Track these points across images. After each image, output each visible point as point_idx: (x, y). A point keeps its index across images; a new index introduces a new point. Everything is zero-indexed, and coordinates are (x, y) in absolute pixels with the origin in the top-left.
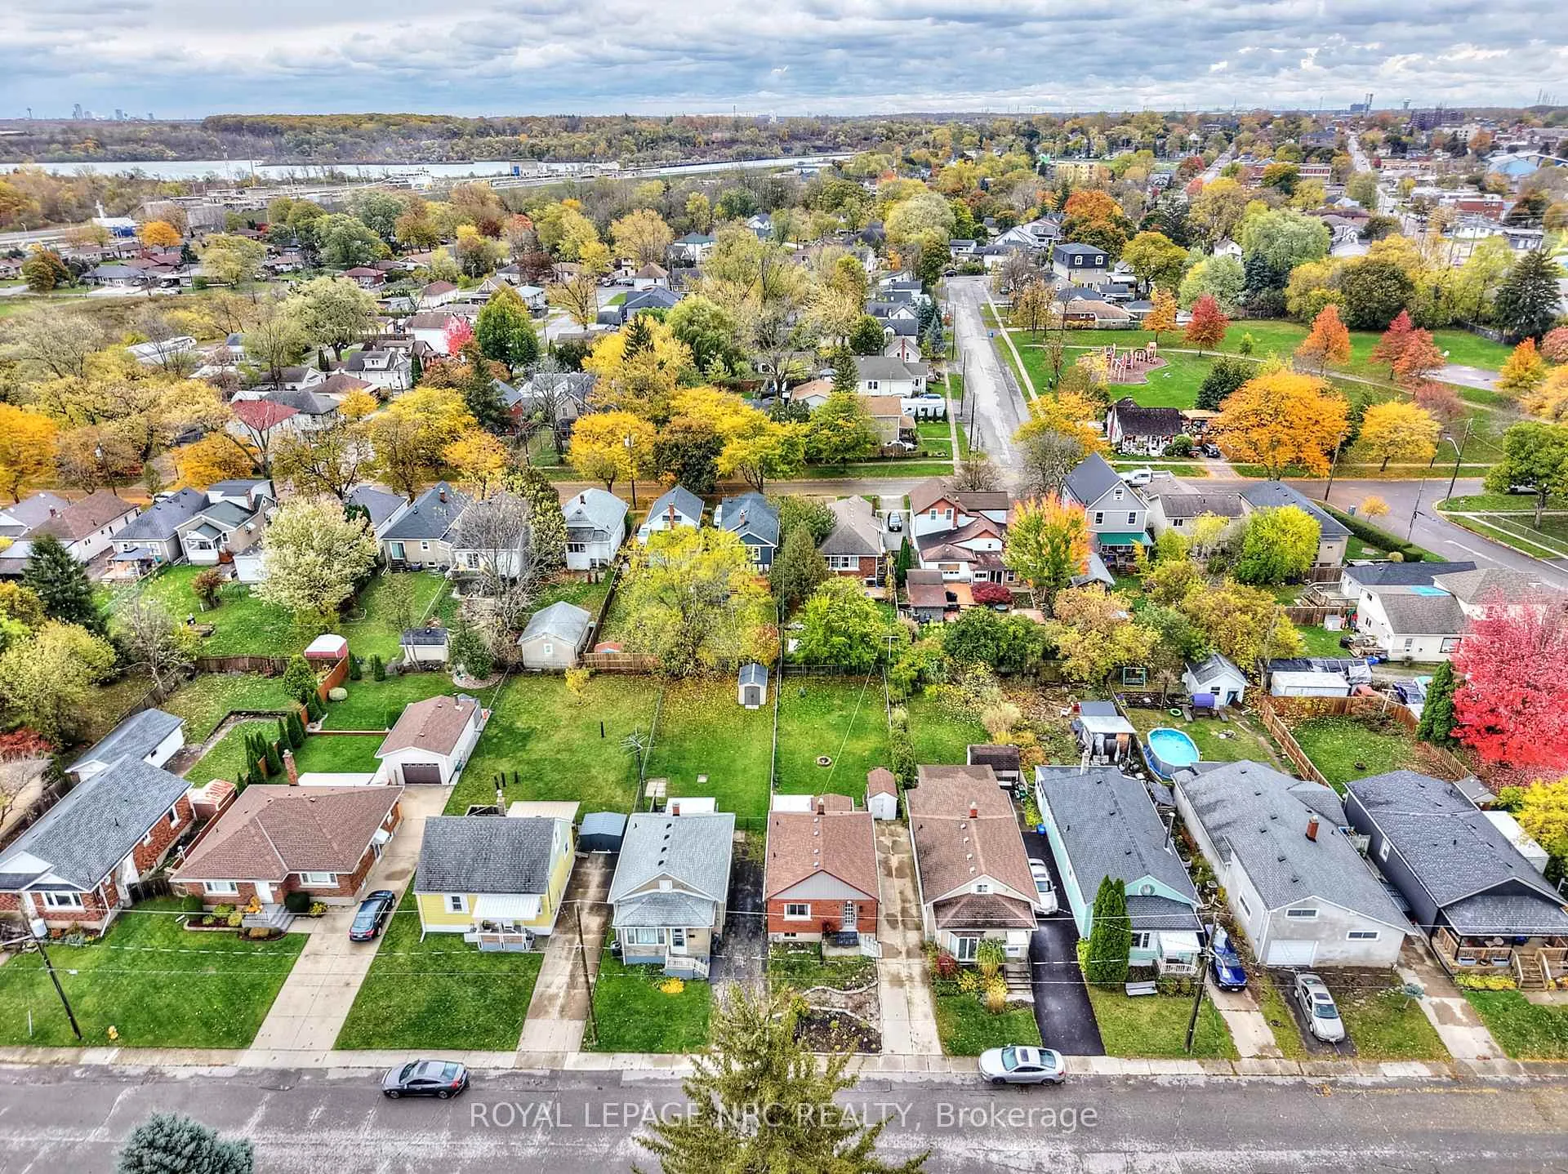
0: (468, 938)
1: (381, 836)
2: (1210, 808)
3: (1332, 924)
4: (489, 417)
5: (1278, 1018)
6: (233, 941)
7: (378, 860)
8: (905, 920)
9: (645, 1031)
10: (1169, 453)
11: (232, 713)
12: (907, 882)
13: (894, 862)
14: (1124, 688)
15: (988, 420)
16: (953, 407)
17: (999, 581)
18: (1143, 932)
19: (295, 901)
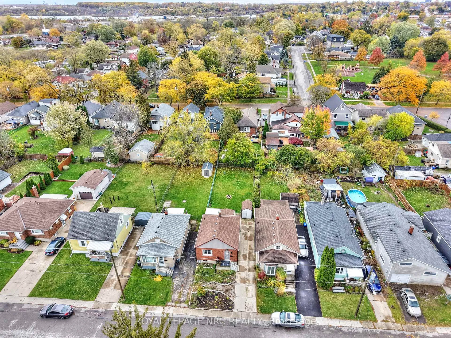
1: (64, 217)
2: (370, 220)
3: (418, 268)
4: (134, 81)
5: (393, 305)
6: (6, 253)
7: (63, 226)
9: (144, 296)
10: (361, 98)
11: (30, 173)
12: (252, 242)
13: (249, 234)
14: (340, 175)
15: (301, 86)
16: (289, 82)
17: (299, 137)
18: (341, 268)
19: (29, 239)
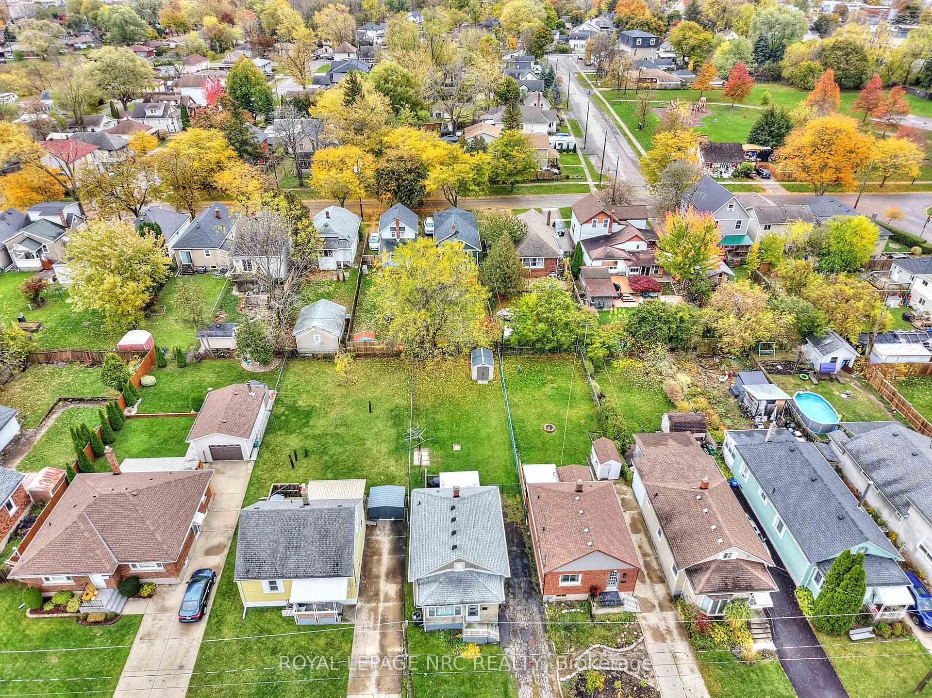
0: (285, 612)
1: (199, 518)
2: (876, 465)
4: (246, 151)
7: (197, 537)
8: (650, 573)
10: (735, 176)
11: (60, 400)
13: (628, 518)
16: (578, 143)
17: (647, 274)
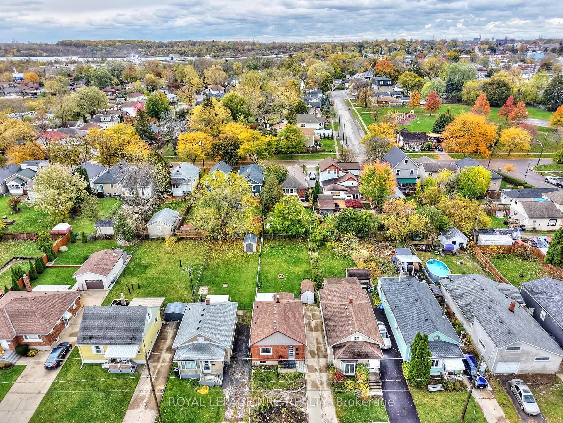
0: (104, 367)
2: (460, 296)
3: (528, 353)
5: (504, 402)
7: (67, 327)
8: (319, 353)
9: (187, 416)
10: (422, 150)
11: (14, 258)
12: (320, 333)
13: (313, 323)
14: (413, 243)
15: (350, 138)
16: (335, 134)
17: (357, 198)
18: (436, 360)
19: (20, 349)
